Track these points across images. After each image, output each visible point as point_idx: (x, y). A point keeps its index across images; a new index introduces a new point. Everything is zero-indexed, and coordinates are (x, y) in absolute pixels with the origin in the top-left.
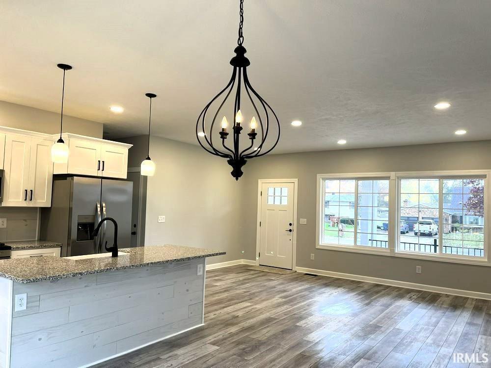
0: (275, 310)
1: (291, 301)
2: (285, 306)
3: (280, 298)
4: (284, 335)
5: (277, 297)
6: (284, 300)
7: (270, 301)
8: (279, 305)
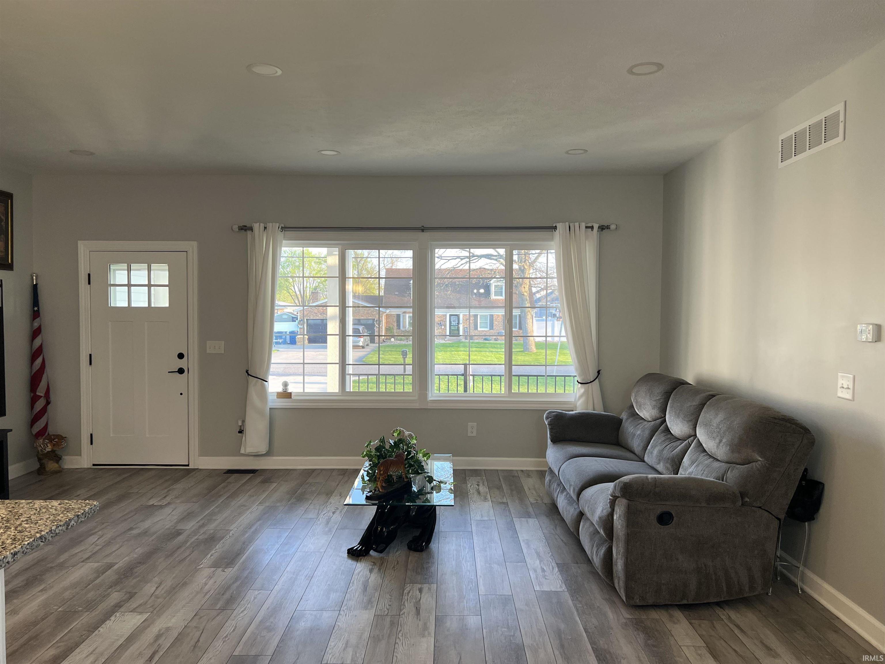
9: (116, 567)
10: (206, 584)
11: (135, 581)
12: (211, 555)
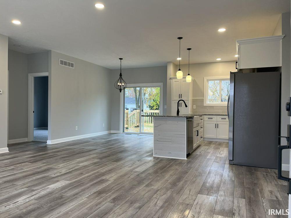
0: (113, 166)
1: (97, 177)
2: (104, 170)
3: (107, 180)
4: (109, 155)
5: (112, 180)
6: (104, 178)
7: (119, 175)
8: (110, 171)
9: (144, 185)
10: (114, 175)
11: (137, 179)
12: (106, 185)
